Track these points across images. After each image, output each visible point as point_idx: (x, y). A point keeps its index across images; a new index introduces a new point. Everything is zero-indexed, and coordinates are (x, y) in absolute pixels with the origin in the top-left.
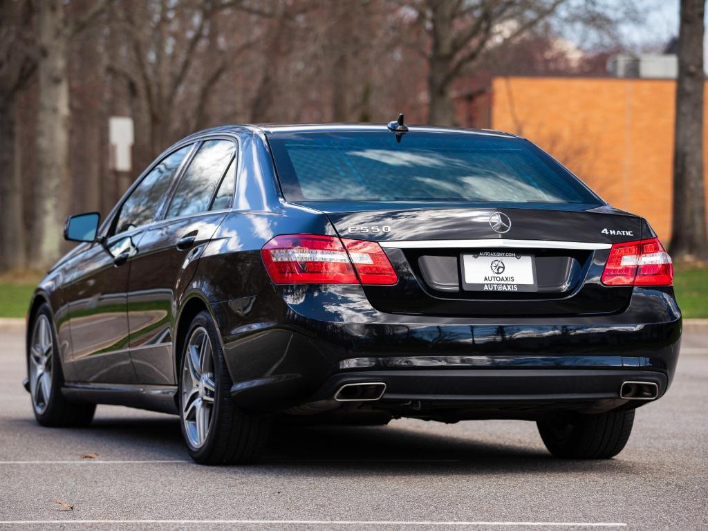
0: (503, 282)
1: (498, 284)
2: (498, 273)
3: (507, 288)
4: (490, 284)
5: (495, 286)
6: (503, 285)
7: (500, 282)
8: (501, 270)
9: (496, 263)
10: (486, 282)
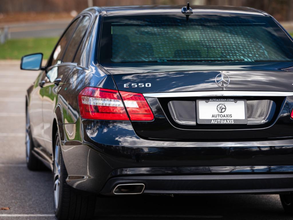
0: (224, 118)
1: (221, 119)
2: (222, 112)
3: (227, 122)
4: (216, 120)
5: (219, 120)
6: (224, 120)
7: (223, 118)
8: (223, 110)
9: (221, 106)
10: (213, 118)
